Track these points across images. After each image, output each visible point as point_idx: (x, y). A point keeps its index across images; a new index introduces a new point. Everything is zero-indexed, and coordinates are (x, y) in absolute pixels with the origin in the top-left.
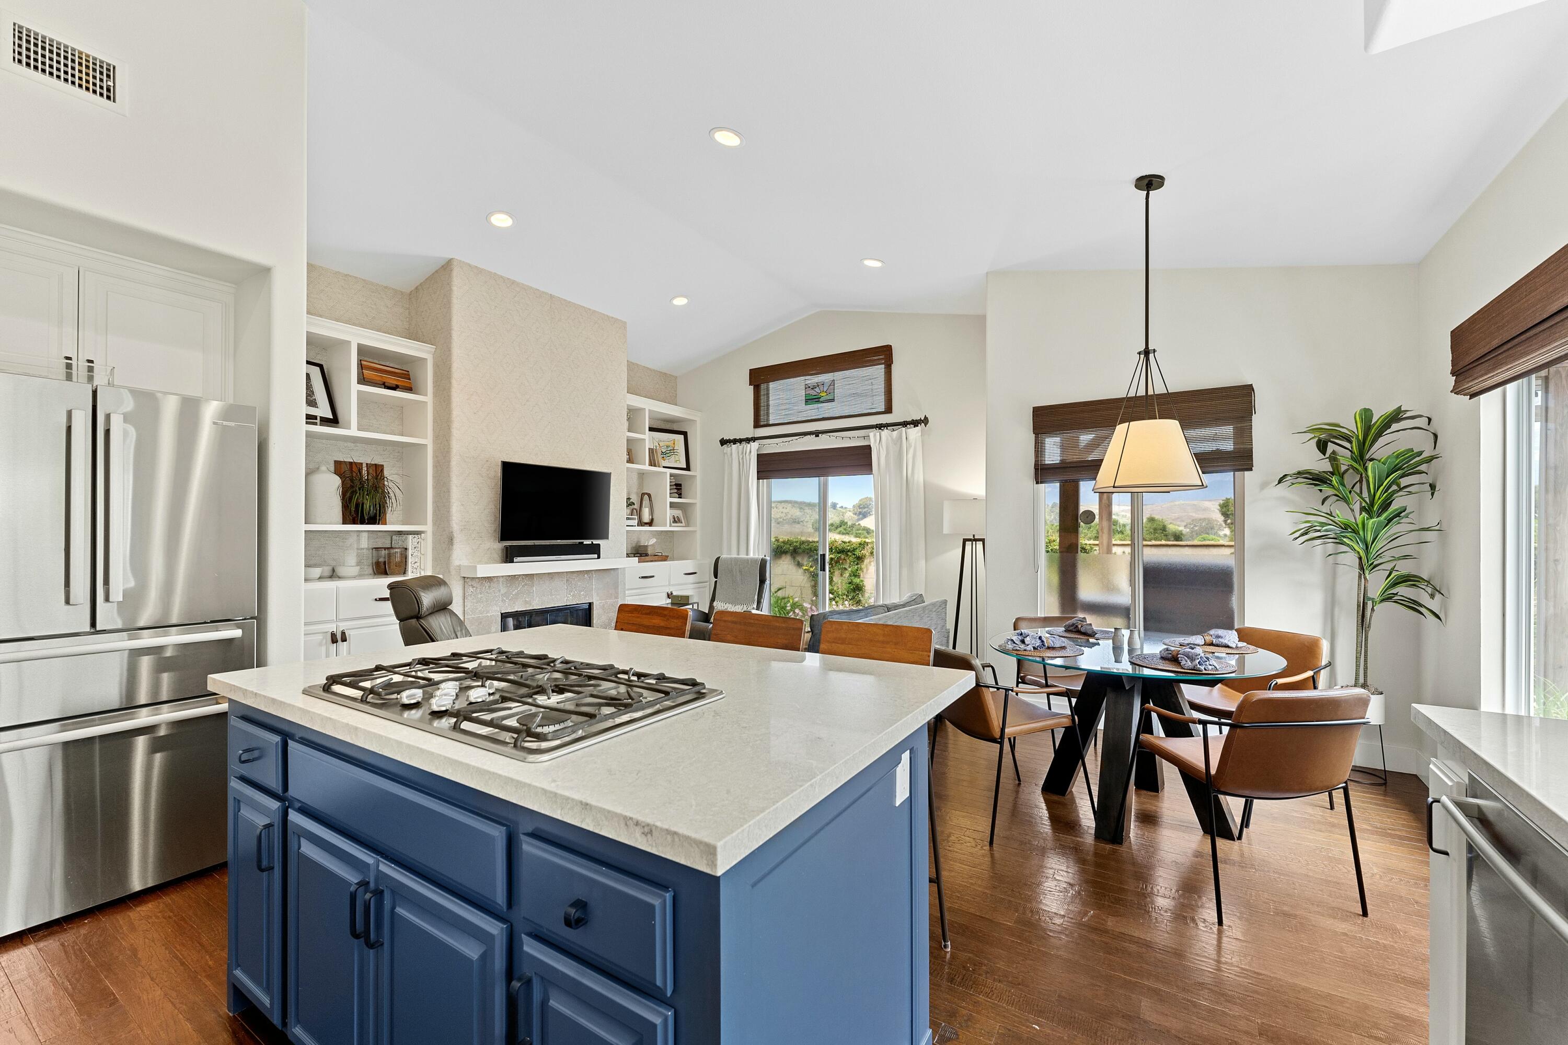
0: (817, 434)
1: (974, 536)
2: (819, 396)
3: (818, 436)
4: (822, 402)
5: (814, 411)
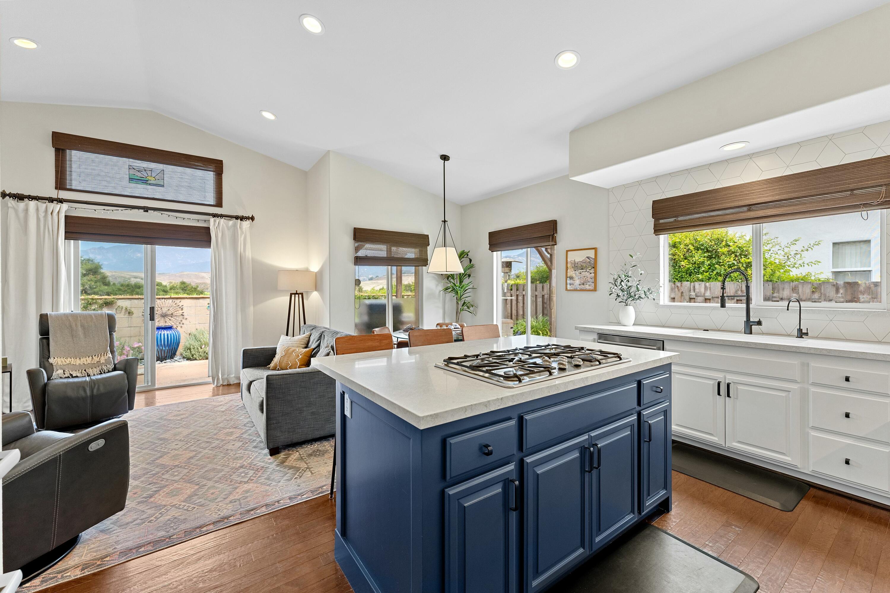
0: (146, 209)
1: (297, 291)
2: (146, 179)
3: (147, 211)
4: (150, 184)
5: (140, 189)
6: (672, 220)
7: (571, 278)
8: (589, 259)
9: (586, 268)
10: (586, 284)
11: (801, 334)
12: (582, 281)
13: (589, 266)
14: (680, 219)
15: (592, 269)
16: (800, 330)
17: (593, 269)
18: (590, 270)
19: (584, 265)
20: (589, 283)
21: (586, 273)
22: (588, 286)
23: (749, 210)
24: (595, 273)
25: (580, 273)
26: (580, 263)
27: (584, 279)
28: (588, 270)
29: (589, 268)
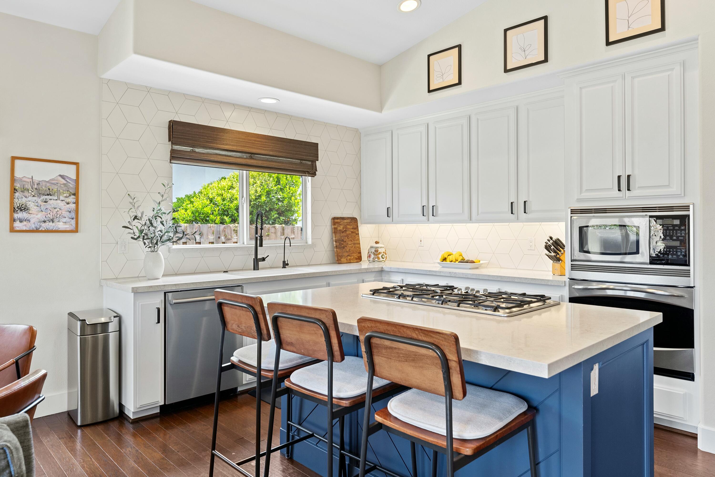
6: (188, 149)
7: (23, 208)
8: (64, 179)
9: (59, 193)
10: (59, 221)
11: (285, 265)
12: (49, 215)
13: (64, 191)
14: (197, 150)
15: (70, 196)
16: (284, 262)
17: (73, 197)
18: (66, 197)
19: (55, 188)
20: (64, 220)
21: (59, 201)
22: (61, 223)
23: (251, 158)
24: (77, 203)
25: (45, 202)
26: (44, 184)
27: (55, 212)
28: (62, 198)
29: (65, 195)
